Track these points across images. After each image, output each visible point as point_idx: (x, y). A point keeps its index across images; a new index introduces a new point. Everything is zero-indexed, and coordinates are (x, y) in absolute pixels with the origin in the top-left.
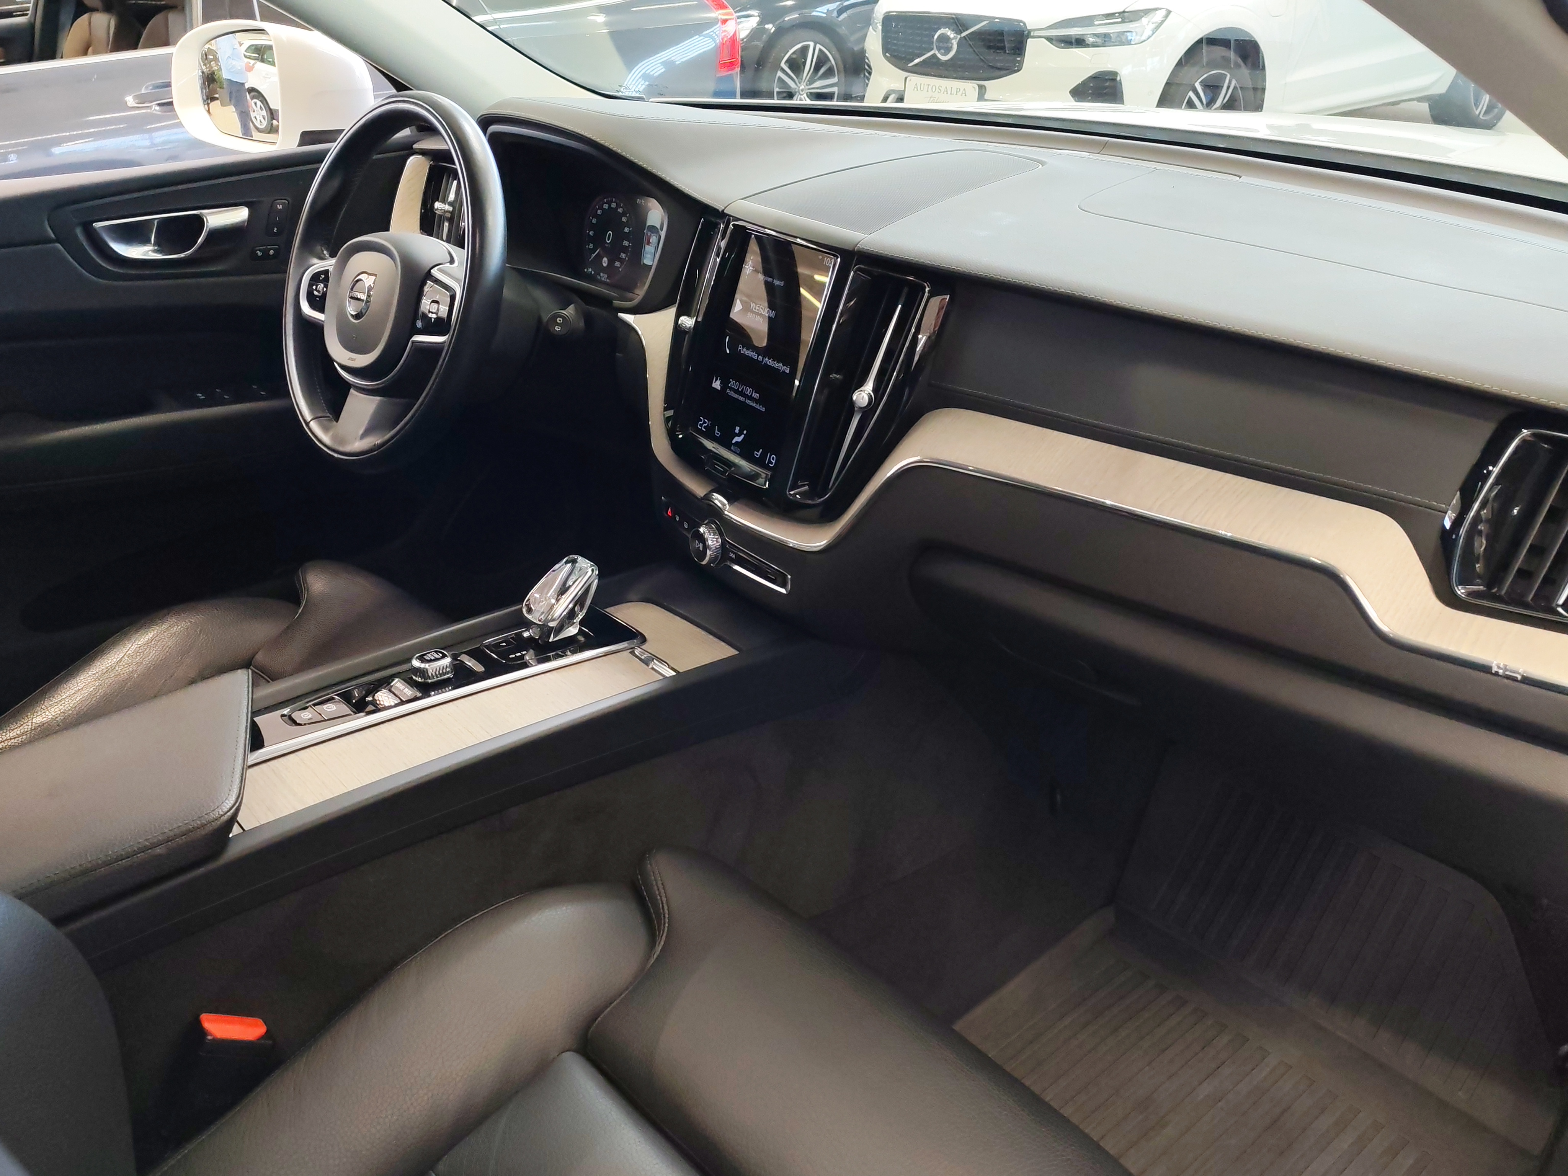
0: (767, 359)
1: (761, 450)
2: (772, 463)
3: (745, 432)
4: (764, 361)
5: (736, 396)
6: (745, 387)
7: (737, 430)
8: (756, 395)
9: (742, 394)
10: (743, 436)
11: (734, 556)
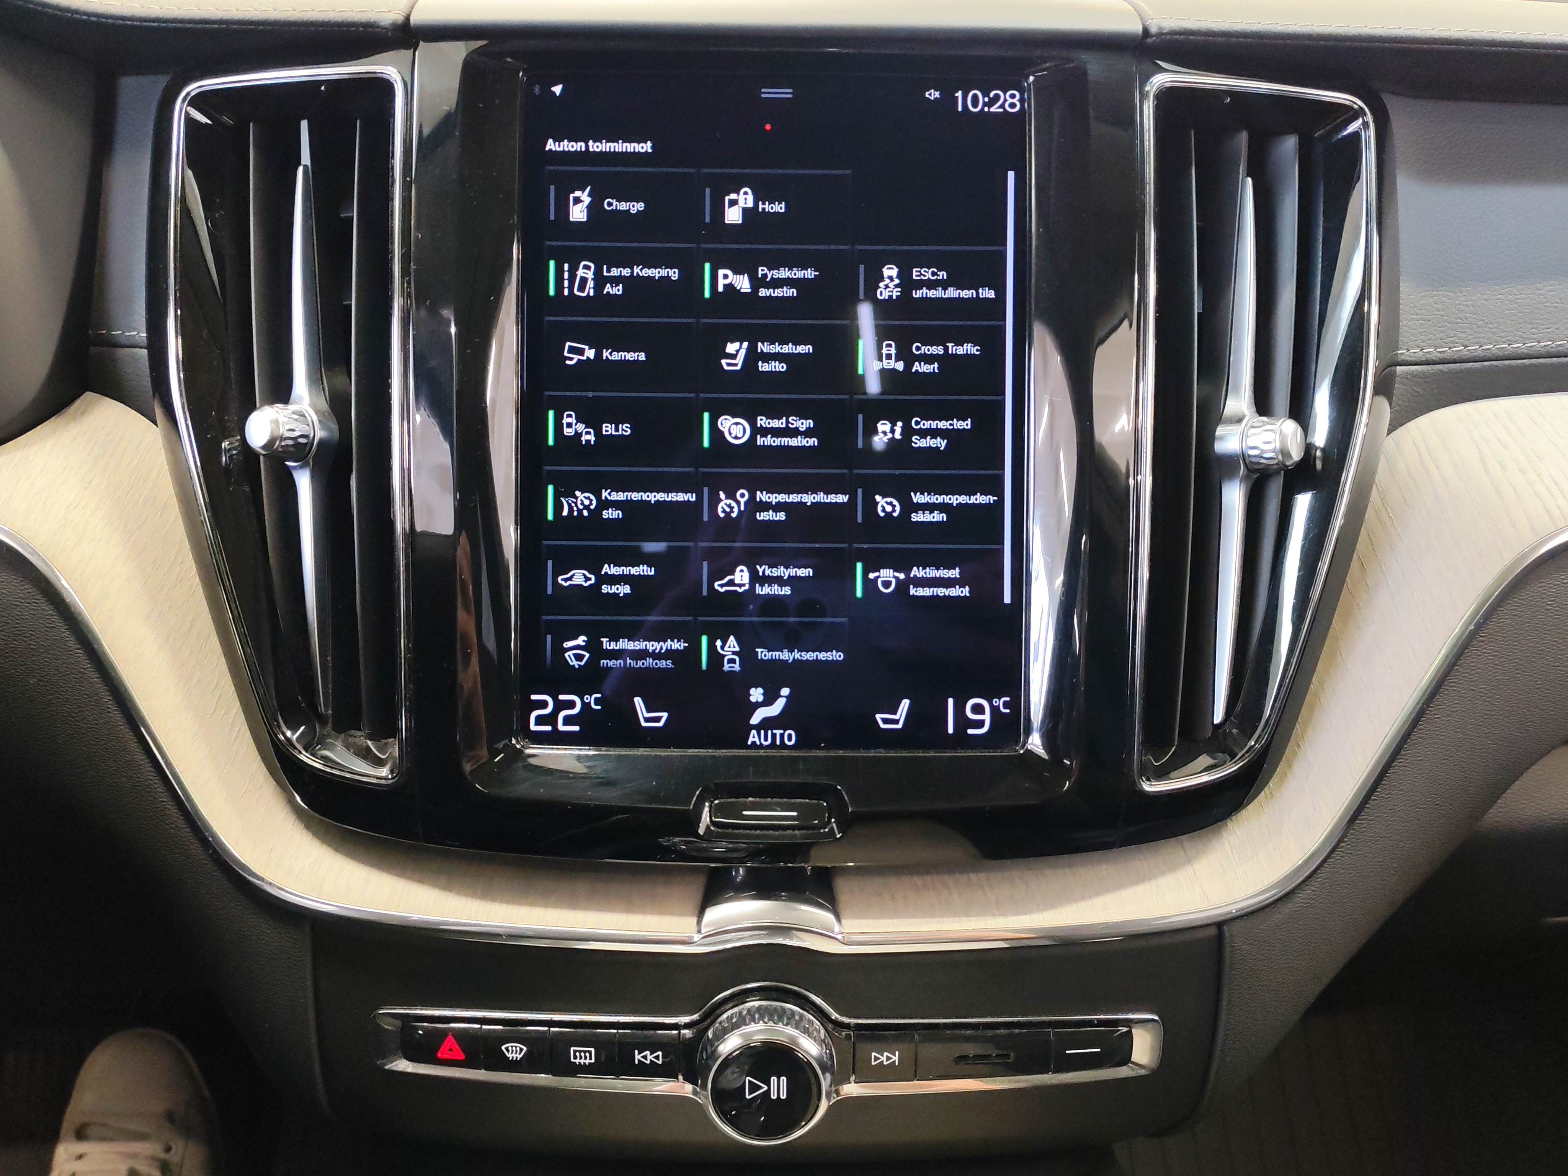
1: (905, 703)
11: (896, 1058)
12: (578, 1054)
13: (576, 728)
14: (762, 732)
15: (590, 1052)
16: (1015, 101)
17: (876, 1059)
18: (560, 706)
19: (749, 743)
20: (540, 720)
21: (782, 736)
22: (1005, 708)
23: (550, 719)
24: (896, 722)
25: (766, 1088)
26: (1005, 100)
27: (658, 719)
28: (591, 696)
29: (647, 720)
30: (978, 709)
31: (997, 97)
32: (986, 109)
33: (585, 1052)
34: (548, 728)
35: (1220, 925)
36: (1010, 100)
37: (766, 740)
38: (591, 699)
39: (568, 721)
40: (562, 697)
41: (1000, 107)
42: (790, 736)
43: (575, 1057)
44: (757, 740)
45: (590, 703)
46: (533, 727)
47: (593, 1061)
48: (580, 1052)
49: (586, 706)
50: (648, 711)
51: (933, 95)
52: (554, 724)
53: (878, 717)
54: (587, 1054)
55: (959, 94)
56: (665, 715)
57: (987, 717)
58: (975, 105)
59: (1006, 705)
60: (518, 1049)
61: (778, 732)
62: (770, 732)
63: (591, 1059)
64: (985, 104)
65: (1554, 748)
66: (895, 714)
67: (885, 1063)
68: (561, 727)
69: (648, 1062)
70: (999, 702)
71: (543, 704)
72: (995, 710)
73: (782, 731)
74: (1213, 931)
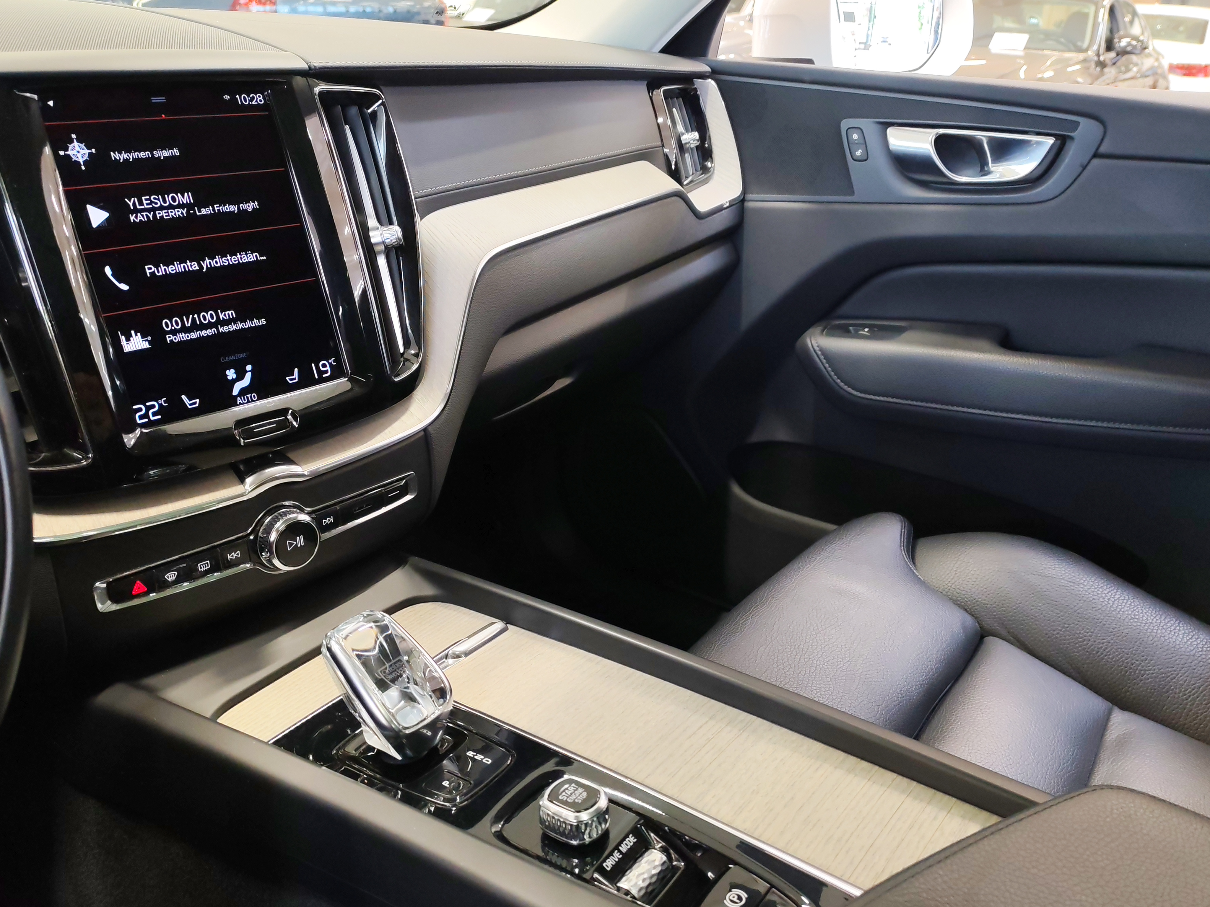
0: (207, 261)
1: (296, 370)
2: (326, 372)
3: (249, 367)
4: (205, 267)
5: (194, 335)
6: (196, 316)
7: (231, 374)
8: (231, 313)
9: (195, 327)
10: (248, 376)
11: (332, 519)
12: (202, 566)
13: (159, 417)
14: (242, 397)
15: (207, 563)
16: (261, 98)
17: (325, 522)
18: (148, 408)
19: (238, 404)
20: (141, 417)
21: (251, 397)
22: (334, 362)
23: (146, 415)
24: (295, 379)
25: (295, 543)
26: (257, 99)
27: (195, 403)
28: (161, 400)
29: (191, 405)
30: (324, 366)
31: (253, 97)
32: (251, 103)
33: (205, 564)
34: (146, 420)
35: (425, 430)
36: (259, 99)
37: (245, 400)
38: (162, 401)
39: (154, 414)
40: (148, 404)
41: (256, 102)
42: (254, 396)
43: (201, 568)
44: (241, 401)
45: (162, 403)
46: (139, 422)
47: (209, 567)
48: (203, 565)
49: (160, 405)
50: (190, 401)
51: (227, 97)
52: (148, 417)
53: (287, 378)
54: (206, 564)
55: (237, 96)
56: (198, 400)
57: (328, 368)
58: (246, 101)
59: (334, 361)
60: (173, 574)
61: (249, 396)
62: (245, 396)
63: (208, 566)
64: (249, 101)
65: (500, 338)
66: (294, 376)
67: (328, 523)
68: (152, 418)
69: (234, 558)
70: (331, 361)
71: (140, 410)
72: (330, 364)
73: (250, 395)
74: (423, 433)
